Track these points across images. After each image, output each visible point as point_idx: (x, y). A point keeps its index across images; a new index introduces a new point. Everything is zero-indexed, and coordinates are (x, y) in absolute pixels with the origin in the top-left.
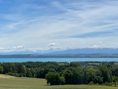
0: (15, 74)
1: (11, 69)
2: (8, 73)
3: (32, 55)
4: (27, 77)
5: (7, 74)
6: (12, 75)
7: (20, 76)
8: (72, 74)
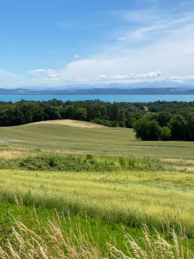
0: (104, 122)
1: (99, 113)
2: (94, 119)
3: (174, 88)
4: (127, 127)
5: (93, 122)
6: (99, 123)
7: (114, 126)
8: (186, 122)
